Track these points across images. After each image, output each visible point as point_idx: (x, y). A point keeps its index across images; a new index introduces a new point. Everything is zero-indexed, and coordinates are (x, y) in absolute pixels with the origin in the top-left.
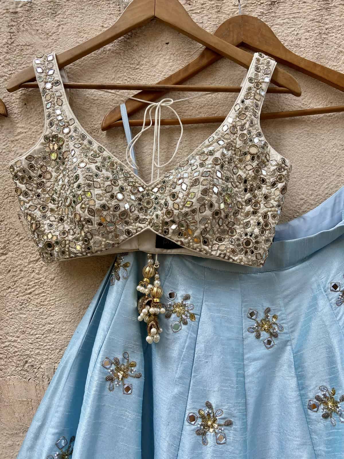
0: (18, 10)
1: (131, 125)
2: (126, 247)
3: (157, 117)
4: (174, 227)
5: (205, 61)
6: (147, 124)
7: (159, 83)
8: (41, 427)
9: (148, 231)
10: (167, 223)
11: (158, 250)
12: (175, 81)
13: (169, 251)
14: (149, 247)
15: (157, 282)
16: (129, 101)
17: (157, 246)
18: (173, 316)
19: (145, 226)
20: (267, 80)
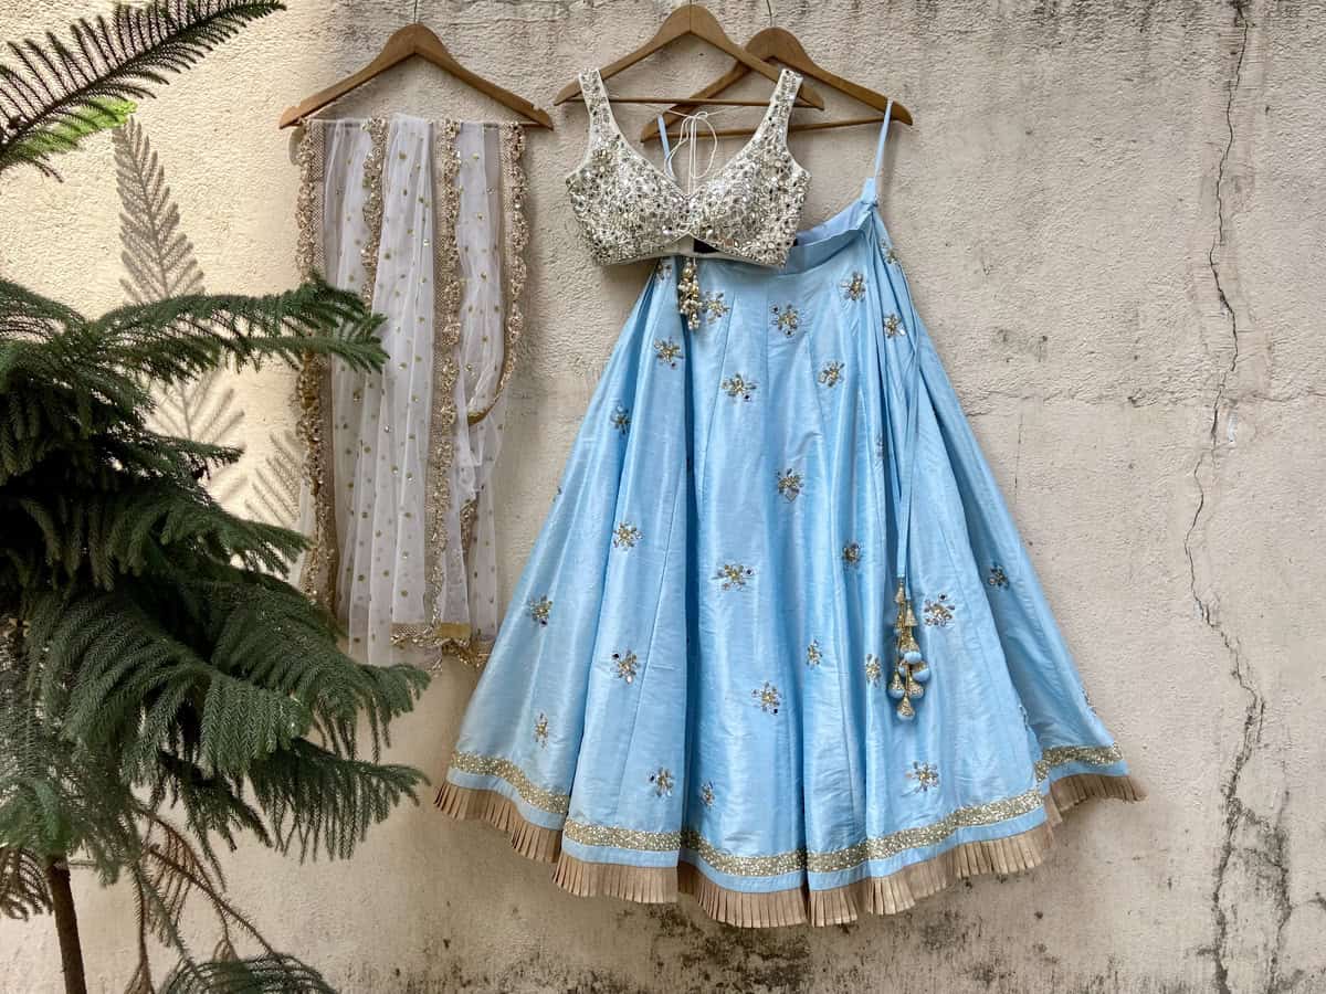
0: (557, 18)
1: (668, 137)
2: (669, 251)
3: (693, 129)
4: (710, 231)
5: (737, 75)
6: (684, 136)
7: (694, 97)
8: (601, 402)
9: (688, 236)
10: (704, 229)
11: (696, 254)
12: (709, 94)
13: (705, 256)
14: (688, 251)
15: (695, 282)
16: (665, 114)
17: (696, 250)
18: (709, 311)
19: (686, 232)
20: (792, 97)
